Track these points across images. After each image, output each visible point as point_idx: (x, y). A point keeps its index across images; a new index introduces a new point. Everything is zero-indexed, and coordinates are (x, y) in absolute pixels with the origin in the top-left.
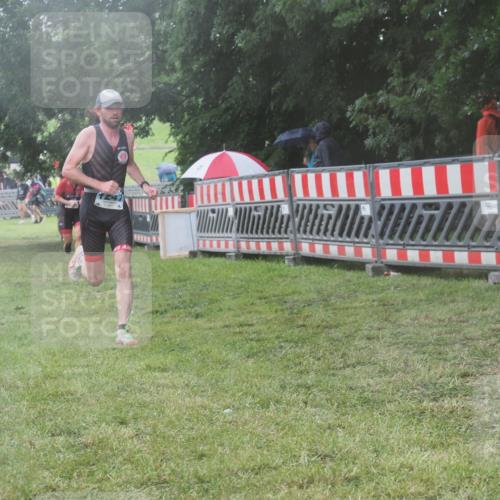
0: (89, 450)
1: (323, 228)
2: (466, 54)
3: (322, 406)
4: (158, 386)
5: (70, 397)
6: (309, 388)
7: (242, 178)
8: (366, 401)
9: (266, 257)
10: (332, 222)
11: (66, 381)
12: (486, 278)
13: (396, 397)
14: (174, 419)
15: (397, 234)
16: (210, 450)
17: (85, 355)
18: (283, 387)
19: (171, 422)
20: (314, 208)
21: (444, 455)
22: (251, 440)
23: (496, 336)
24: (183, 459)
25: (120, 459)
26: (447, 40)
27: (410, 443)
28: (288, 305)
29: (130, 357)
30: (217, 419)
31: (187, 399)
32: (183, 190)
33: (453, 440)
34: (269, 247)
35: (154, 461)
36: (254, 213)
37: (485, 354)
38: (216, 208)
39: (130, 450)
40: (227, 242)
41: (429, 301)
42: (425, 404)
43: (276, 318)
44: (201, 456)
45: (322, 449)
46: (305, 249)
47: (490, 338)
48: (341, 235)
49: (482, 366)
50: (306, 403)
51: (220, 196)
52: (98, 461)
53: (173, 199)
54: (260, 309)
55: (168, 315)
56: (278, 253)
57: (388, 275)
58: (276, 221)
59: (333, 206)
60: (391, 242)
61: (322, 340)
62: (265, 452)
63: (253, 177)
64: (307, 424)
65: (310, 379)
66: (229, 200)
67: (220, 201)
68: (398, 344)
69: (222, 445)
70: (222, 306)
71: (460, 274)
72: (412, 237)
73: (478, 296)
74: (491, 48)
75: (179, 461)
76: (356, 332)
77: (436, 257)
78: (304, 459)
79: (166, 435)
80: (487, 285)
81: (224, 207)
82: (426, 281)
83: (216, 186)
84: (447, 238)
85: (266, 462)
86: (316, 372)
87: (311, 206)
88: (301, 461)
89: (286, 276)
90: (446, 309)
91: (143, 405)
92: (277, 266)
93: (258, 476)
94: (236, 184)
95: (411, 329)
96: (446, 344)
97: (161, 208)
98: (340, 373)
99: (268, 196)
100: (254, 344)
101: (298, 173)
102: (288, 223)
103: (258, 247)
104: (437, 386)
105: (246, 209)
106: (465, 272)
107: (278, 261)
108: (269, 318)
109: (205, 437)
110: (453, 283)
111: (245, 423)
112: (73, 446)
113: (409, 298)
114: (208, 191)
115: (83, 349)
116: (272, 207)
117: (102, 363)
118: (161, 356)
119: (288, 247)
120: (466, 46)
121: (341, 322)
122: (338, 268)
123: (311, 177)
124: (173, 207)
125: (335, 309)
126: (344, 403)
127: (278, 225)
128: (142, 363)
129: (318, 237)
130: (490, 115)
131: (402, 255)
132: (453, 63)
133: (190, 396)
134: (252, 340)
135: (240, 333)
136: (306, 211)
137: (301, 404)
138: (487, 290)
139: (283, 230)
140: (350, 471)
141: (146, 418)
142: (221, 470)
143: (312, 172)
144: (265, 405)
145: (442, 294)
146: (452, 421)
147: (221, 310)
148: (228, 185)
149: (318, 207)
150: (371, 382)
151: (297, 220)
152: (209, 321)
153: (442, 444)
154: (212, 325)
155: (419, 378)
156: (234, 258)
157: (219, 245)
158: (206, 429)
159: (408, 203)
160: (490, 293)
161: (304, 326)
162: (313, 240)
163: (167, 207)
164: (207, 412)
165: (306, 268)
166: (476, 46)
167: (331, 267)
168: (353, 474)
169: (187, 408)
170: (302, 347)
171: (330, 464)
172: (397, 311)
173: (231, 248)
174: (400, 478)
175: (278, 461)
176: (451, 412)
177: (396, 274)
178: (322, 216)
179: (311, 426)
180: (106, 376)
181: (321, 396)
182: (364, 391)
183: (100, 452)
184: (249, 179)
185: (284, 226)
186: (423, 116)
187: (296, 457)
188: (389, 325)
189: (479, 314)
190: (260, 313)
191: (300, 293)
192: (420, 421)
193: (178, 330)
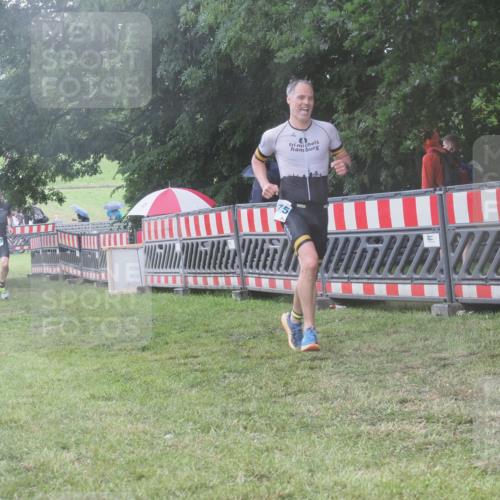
0: (30, 473)
1: (268, 263)
2: (408, 90)
3: (262, 431)
4: (101, 414)
5: (13, 424)
6: (250, 415)
7: (188, 214)
8: (305, 426)
9: (212, 292)
10: (277, 256)
11: (10, 410)
12: (430, 309)
13: (335, 422)
14: (115, 444)
15: (342, 268)
16: (149, 471)
17: (30, 386)
18: (225, 414)
19: (112, 446)
20: (260, 243)
21: (378, 473)
22: (190, 461)
23: (436, 365)
24: (122, 480)
25: (61, 480)
26: (389, 75)
27: (345, 463)
28: (234, 338)
29: (75, 387)
30: (158, 444)
31: (129, 426)
32: (132, 228)
33: (387, 460)
34: (216, 282)
35: (94, 482)
36: (201, 248)
37: (424, 381)
38: (164, 244)
39: (71, 473)
40: (175, 277)
41: (372, 332)
42: (362, 428)
43: (220, 351)
44: (140, 477)
45: (258, 470)
46: (252, 283)
47: (430, 366)
48: (286, 269)
49: (420, 393)
50: (245, 428)
51: (167, 232)
52: (38, 482)
53: (121, 236)
54: (206, 341)
55: (115, 348)
56: (225, 288)
57: (333, 308)
58: (223, 256)
59: (278, 240)
60: (336, 275)
61: (265, 370)
62: (203, 474)
63: (200, 212)
64: (246, 447)
65: (252, 406)
66: (176, 236)
67: (168, 237)
68: (339, 372)
69: (161, 467)
70: (168, 340)
71: (405, 306)
72: (356, 270)
73: (420, 327)
74: (432, 83)
75: (118, 481)
76: (298, 362)
77: (380, 290)
78: (240, 480)
79: (107, 458)
80: (430, 316)
81: (172, 243)
82: (370, 313)
83: (163, 223)
84: (390, 271)
85: (203, 482)
86: (257, 399)
87: (257, 240)
88: (238, 480)
89: (232, 310)
90: (389, 340)
91: (85, 431)
92: (224, 300)
93: (195, 496)
94: (182, 219)
95: (354, 359)
96: (387, 372)
97: (110, 244)
98: (280, 400)
99: (214, 232)
100: (198, 374)
101: (244, 208)
102: (234, 258)
103: (205, 282)
104: (376, 412)
105: (193, 245)
106: (409, 304)
107: (225, 297)
108: (214, 350)
109: (146, 460)
110: (397, 316)
111: (185, 447)
112: (15, 470)
113: (353, 329)
114: (156, 226)
115: (29, 381)
116: (219, 243)
117: (47, 393)
118: (105, 386)
119: (234, 281)
120: (407, 81)
121: (286, 353)
122: (284, 301)
123: (257, 212)
124: (121, 243)
125: (280, 341)
126: (283, 428)
127: (224, 259)
128: (87, 393)
129: (264, 272)
130: (434, 151)
131: (347, 288)
132: (395, 98)
133: (132, 423)
134: (196, 370)
135: (185, 364)
136: (252, 246)
137: (241, 429)
138: (429, 322)
139: (229, 265)
140: (284, 489)
141: (88, 444)
142: (159, 489)
143: (258, 207)
144: (206, 429)
145: (385, 325)
146: (388, 442)
147: (167, 343)
148: (175, 221)
149: (264, 241)
150: (312, 408)
151: (243, 255)
152: (156, 353)
153: (376, 463)
154: (158, 357)
155: (358, 404)
156: (181, 293)
157: (166, 281)
158: (147, 453)
159: (352, 237)
160: (432, 324)
161: (248, 357)
162: (259, 274)
163: (115, 244)
164: (148, 437)
165: (252, 302)
166: (418, 81)
167: (277, 301)
168: (287, 491)
169: (129, 434)
170: (245, 376)
171: (266, 483)
172: (341, 342)
173: (179, 283)
174: (334, 495)
175: (216, 481)
176: (387, 435)
177: (340, 307)
178: (268, 250)
179: (248, 450)
180: (50, 405)
181: (261, 423)
182: (303, 417)
183: (41, 474)
184: (196, 214)
185: (230, 261)
186: (369, 152)
187: (233, 477)
188: (333, 356)
189: (420, 344)
190: (205, 345)
191: (246, 326)
192: (356, 443)
193: (124, 362)
